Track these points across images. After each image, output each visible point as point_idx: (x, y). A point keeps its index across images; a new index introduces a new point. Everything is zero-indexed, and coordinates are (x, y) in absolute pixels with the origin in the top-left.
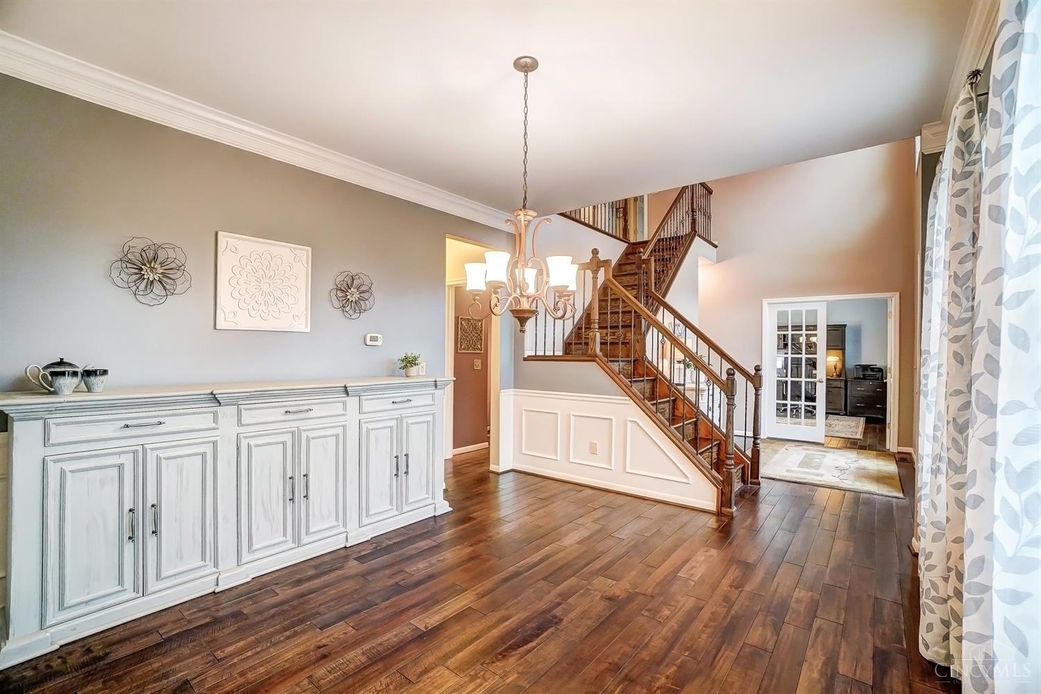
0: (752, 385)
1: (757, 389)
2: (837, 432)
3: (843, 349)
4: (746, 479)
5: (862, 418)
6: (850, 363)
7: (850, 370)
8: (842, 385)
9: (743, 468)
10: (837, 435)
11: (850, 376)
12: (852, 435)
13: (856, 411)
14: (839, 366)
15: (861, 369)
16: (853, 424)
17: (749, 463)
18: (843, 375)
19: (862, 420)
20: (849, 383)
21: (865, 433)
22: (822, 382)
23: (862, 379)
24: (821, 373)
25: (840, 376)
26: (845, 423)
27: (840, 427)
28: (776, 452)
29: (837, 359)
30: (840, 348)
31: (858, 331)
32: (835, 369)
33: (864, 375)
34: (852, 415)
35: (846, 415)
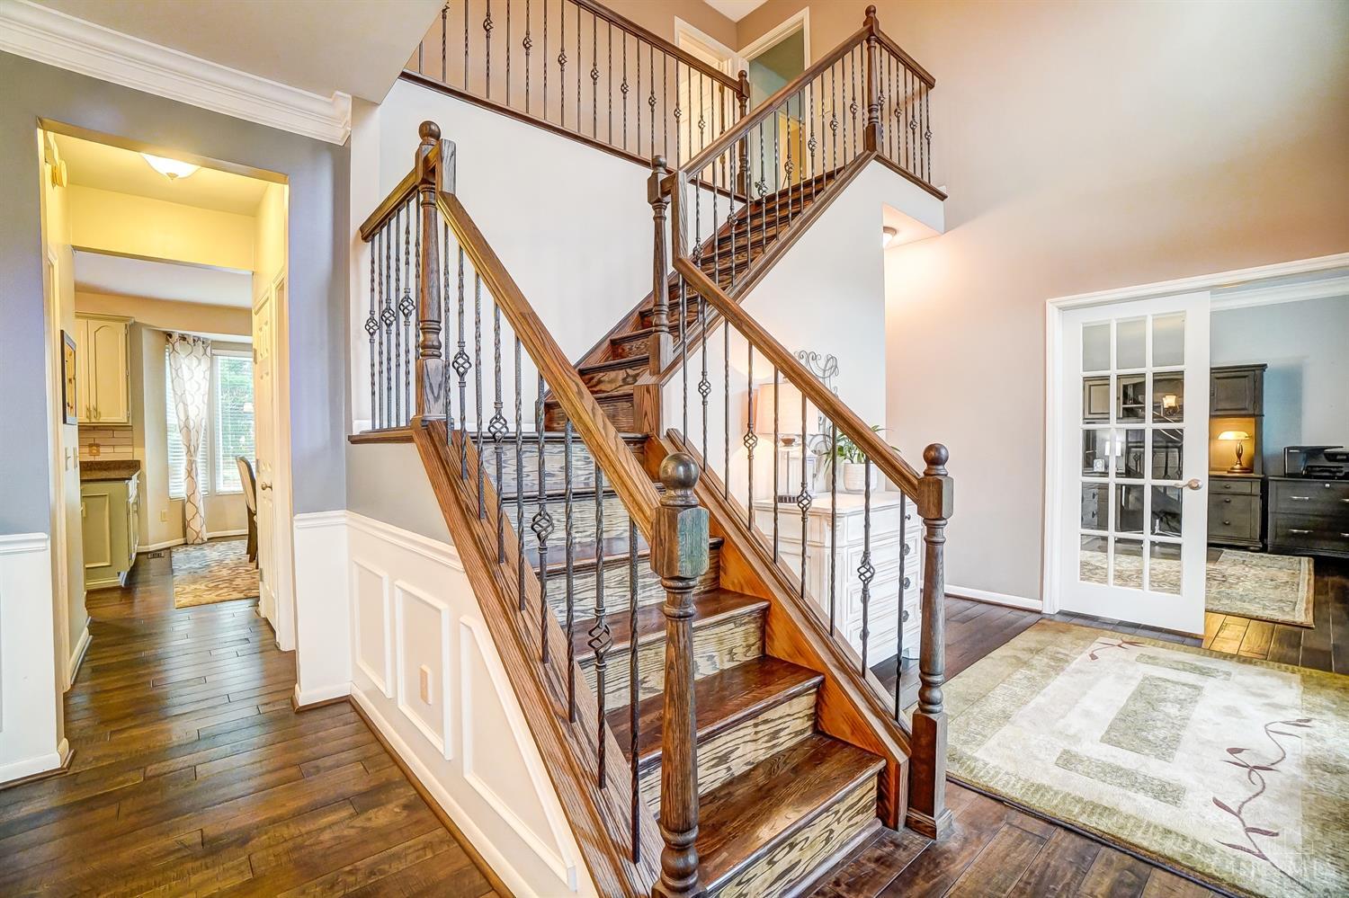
0: (915, 506)
1: (933, 520)
2: (1242, 598)
3: (1258, 416)
4: (892, 809)
5: (1305, 560)
6: (1275, 442)
7: (1275, 457)
8: (1257, 489)
9: (882, 775)
10: (1238, 607)
11: (1273, 470)
12: (1281, 609)
13: (1289, 542)
14: (1248, 449)
15: (1303, 456)
16: (1283, 576)
17: (902, 758)
18: (1257, 467)
19: (1305, 565)
20: (1272, 486)
21: (1317, 606)
22: (1197, 488)
23: (1305, 477)
24: (1196, 467)
25: (1249, 469)
26: (1263, 574)
27: (1248, 585)
28: (1059, 663)
29: (1243, 435)
30: (1251, 412)
31: (1293, 378)
32: (1239, 456)
33: (1306, 469)
34: (1280, 550)
35: (1264, 550)
